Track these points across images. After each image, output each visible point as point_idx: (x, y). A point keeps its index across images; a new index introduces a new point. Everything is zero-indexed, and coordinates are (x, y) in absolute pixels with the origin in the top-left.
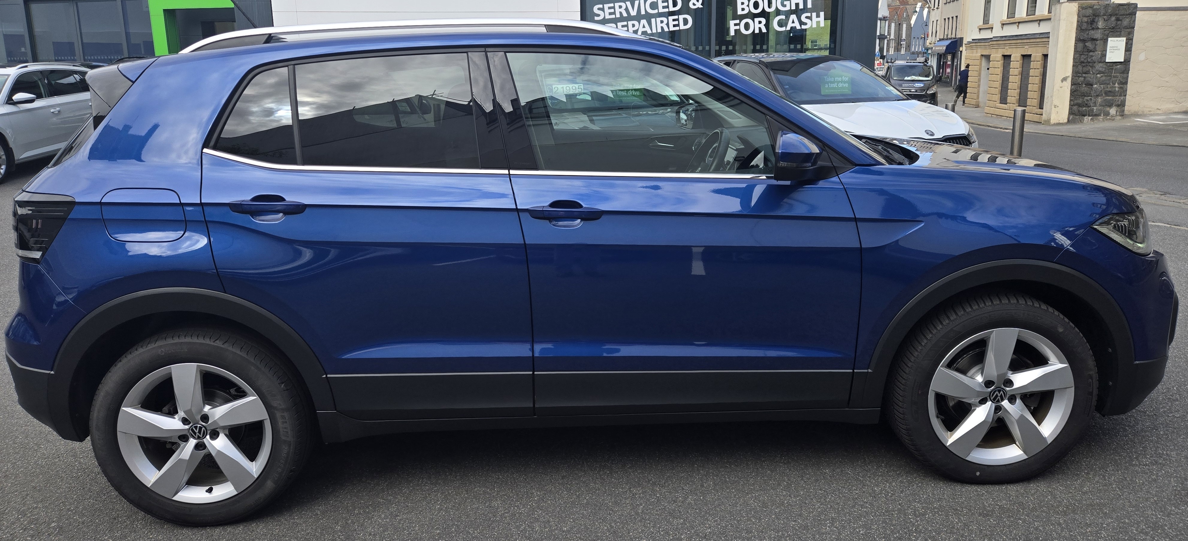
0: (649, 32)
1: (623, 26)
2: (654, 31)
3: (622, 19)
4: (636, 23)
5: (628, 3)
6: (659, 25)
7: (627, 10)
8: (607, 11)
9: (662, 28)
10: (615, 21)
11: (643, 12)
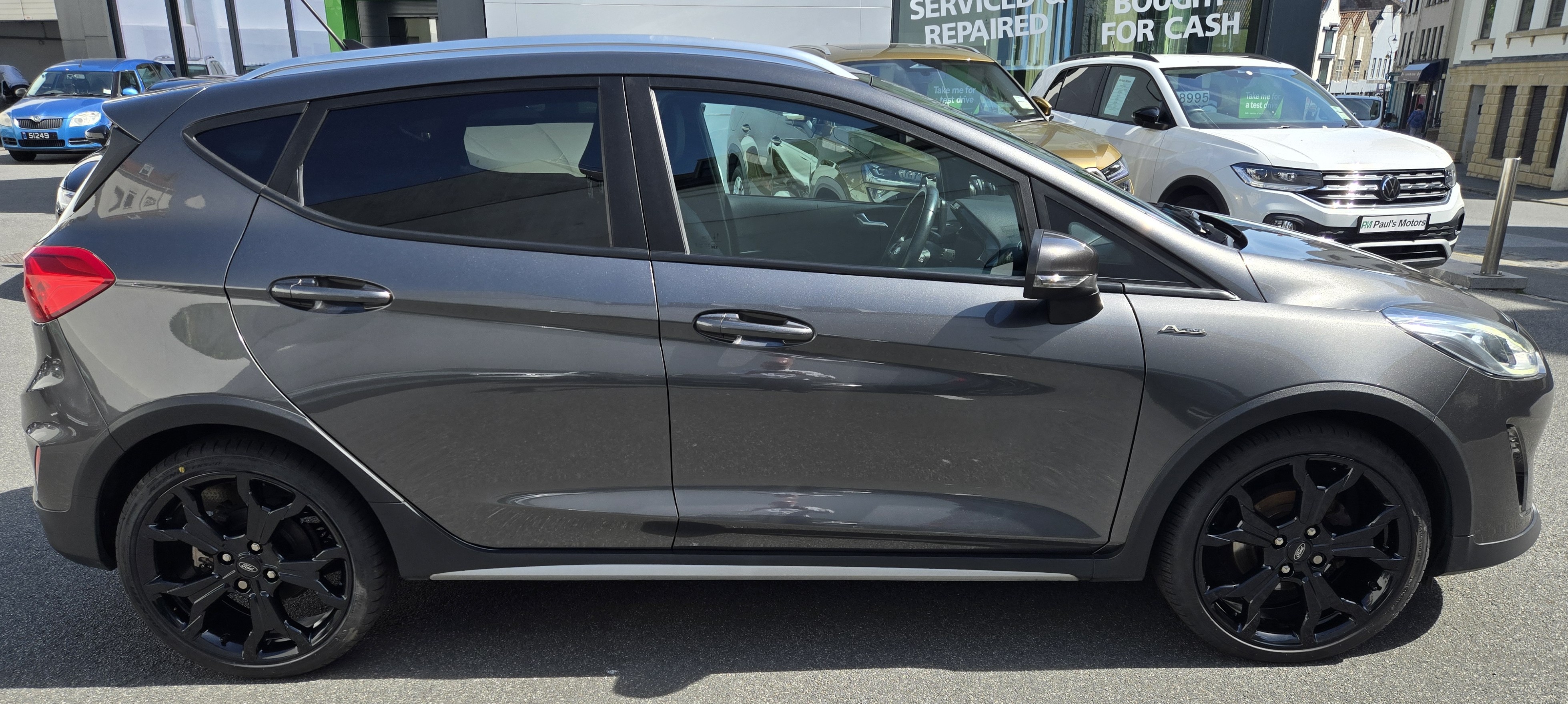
0: (986, 37)
1: (950, 29)
2: (993, 36)
3: (949, 18)
6: (1001, 28)
7: (957, 5)
8: (929, 7)
9: (1005, 32)
10: (939, 21)
11: (979, 9)
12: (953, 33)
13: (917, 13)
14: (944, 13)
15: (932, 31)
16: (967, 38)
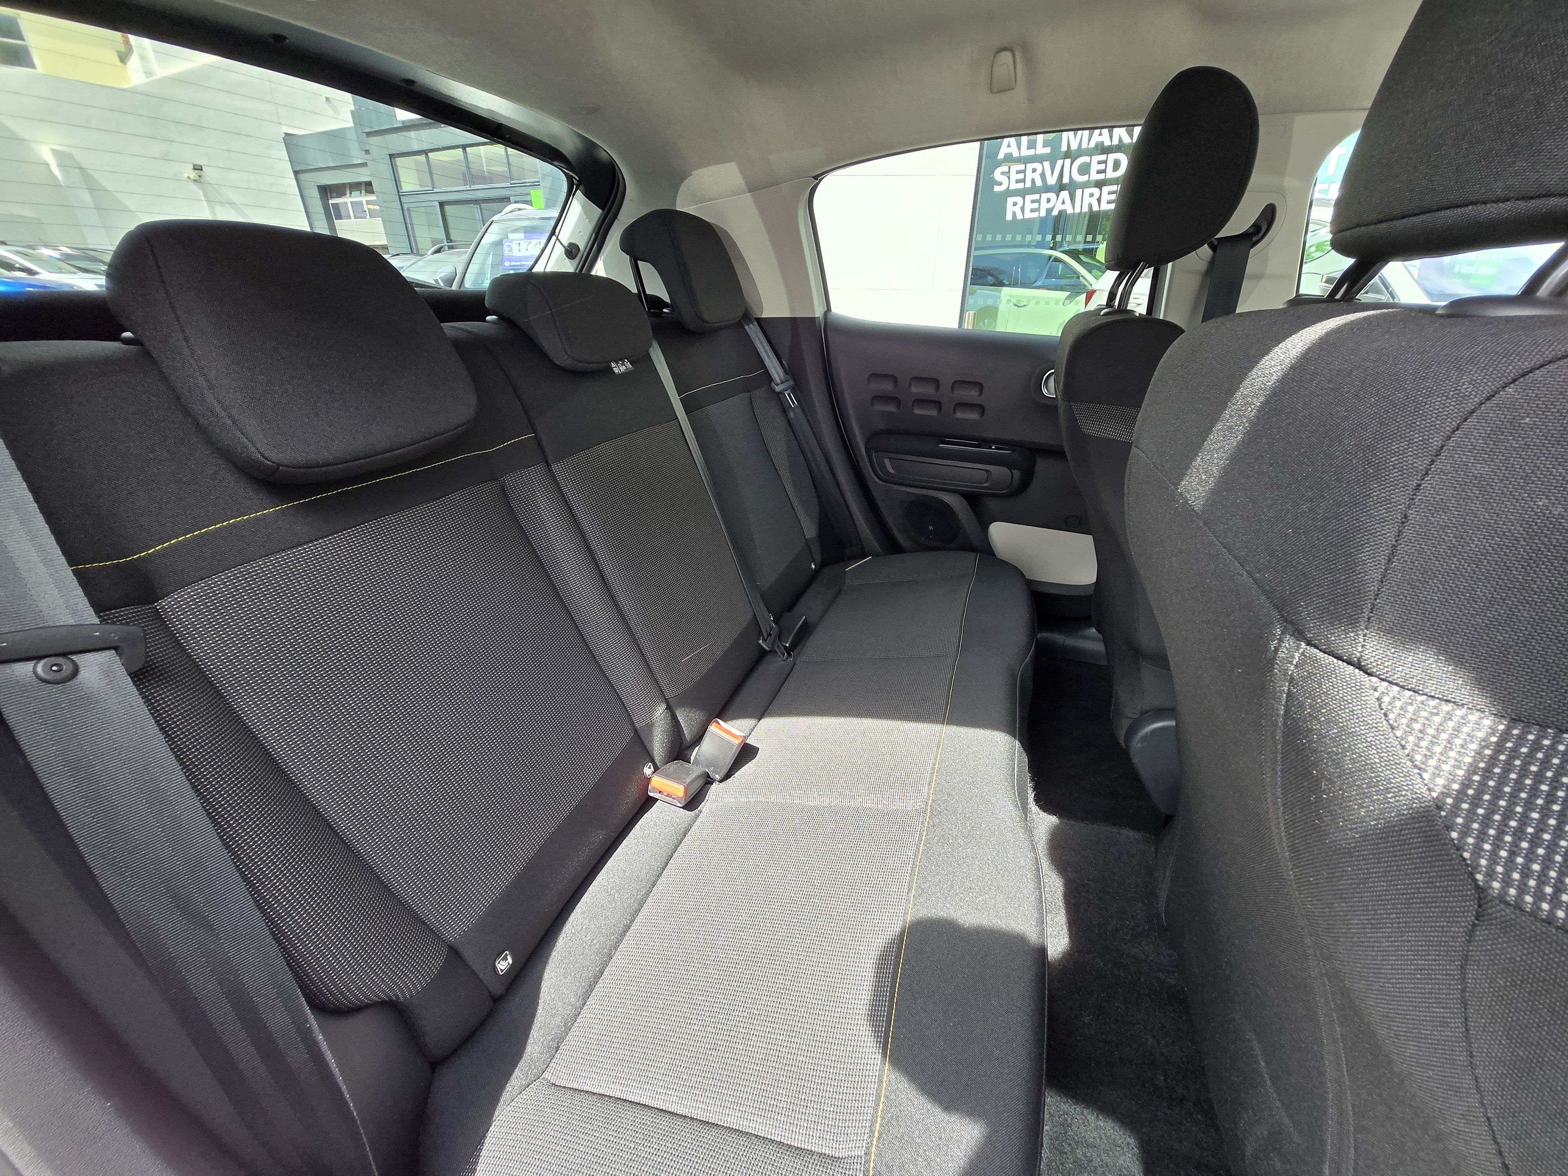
0: (1070, 211)
1: (1033, 202)
2: (1077, 210)
3: (1033, 190)
4: (1052, 196)
5: (1047, 164)
6: (1087, 200)
7: (1043, 176)
8: (1014, 176)
9: (1090, 206)
10: (1022, 193)
11: (1066, 180)
12: (1036, 205)
13: (1000, 184)
14: (1028, 184)
15: (1015, 204)
16: (1049, 211)
